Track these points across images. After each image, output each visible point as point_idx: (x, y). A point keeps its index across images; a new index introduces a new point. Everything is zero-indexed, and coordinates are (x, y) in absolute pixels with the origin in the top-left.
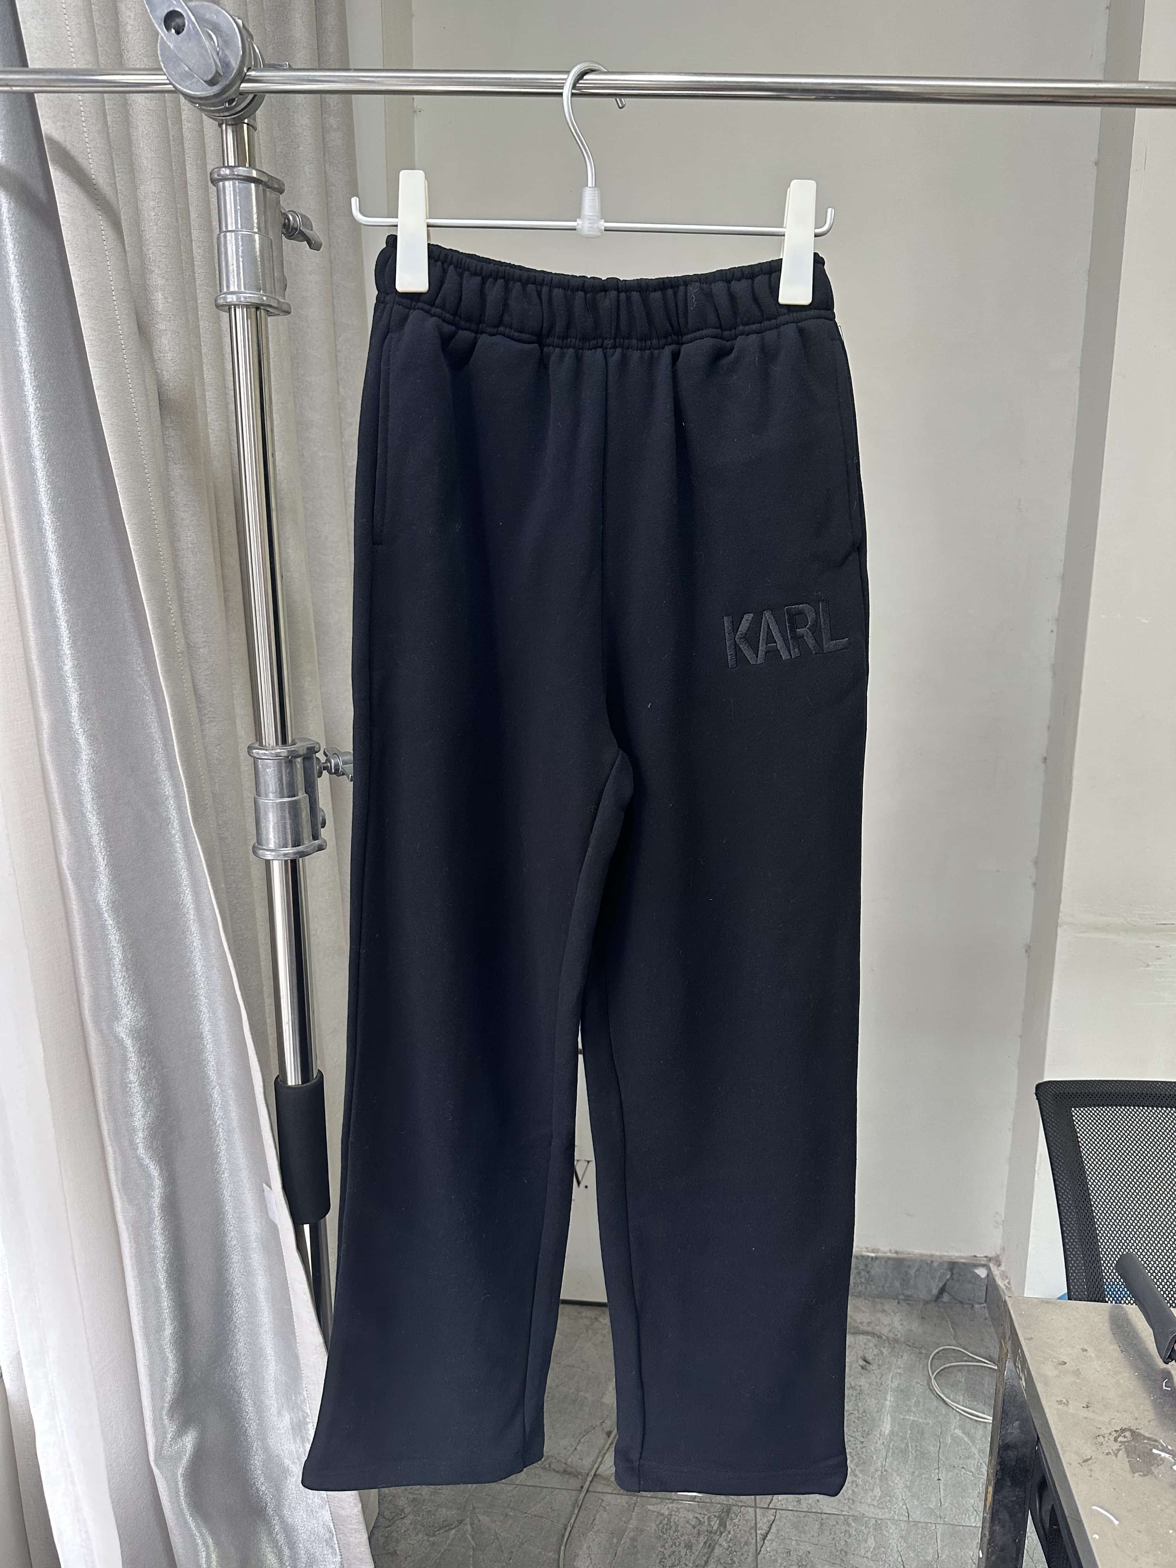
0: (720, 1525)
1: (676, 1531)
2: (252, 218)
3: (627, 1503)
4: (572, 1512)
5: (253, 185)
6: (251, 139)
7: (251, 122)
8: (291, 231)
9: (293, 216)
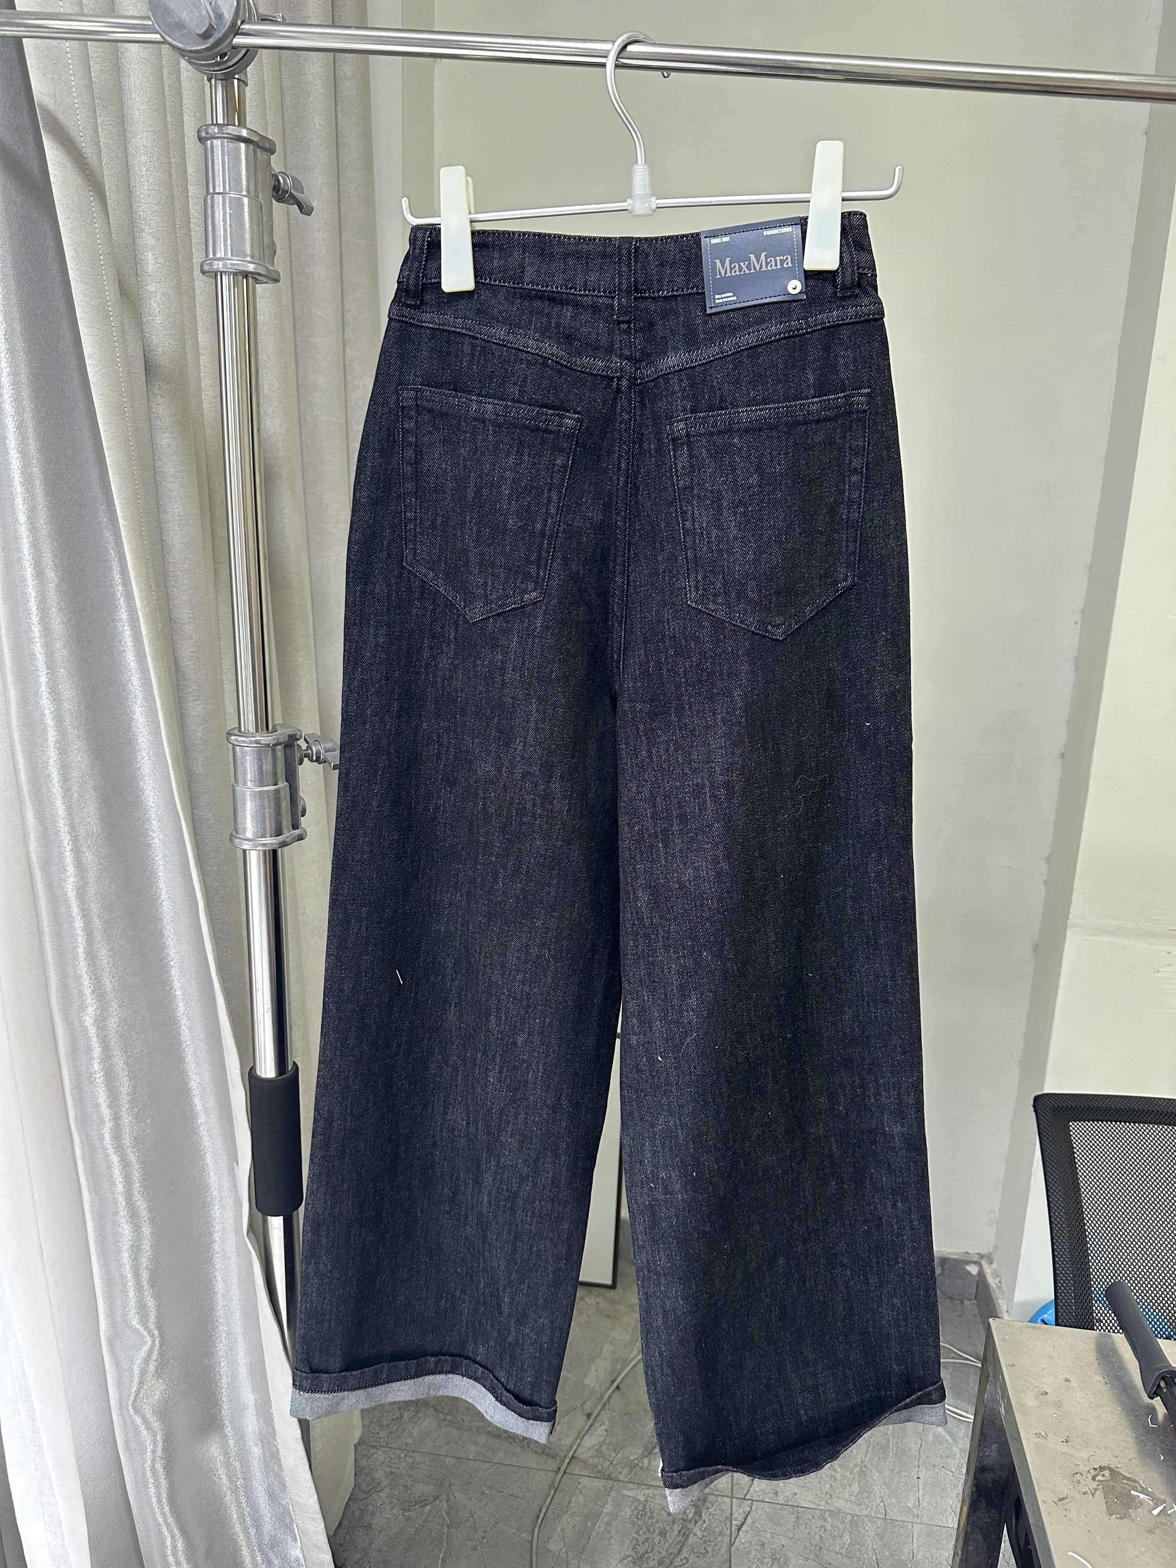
0: (695, 1513)
1: (651, 1518)
2: (241, 180)
3: (603, 1487)
4: (549, 1495)
5: (243, 145)
6: (242, 95)
7: (243, 79)
8: (279, 193)
9: (283, 177)
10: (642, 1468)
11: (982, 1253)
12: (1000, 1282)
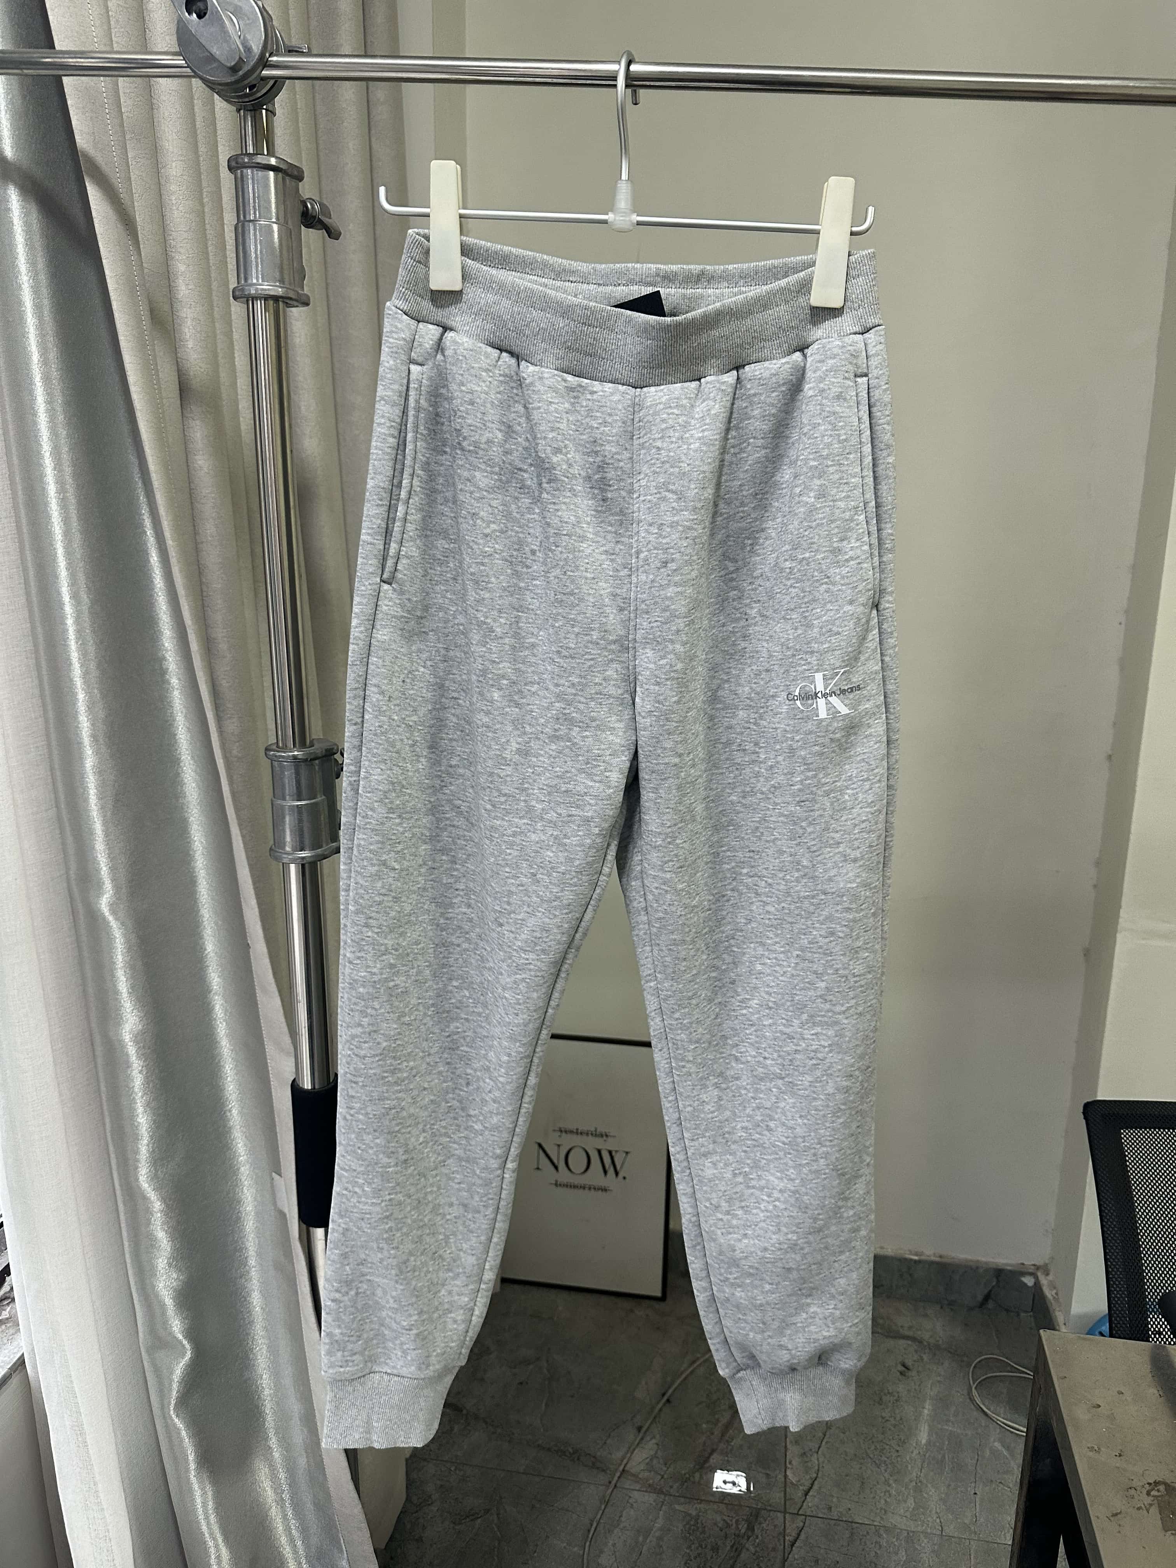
0: (748, 1529)
1: (703, 1532)
2: (271, 207)
3: (654, 1501)
4: (600, 1508)
5: (271, 174)
6: (270, 125)
7: (271, 108)
8: (309, 219)
9: (311, 204)
10: (694, 1483)
11: (1037, 1264)
12: (1056, 1294)
